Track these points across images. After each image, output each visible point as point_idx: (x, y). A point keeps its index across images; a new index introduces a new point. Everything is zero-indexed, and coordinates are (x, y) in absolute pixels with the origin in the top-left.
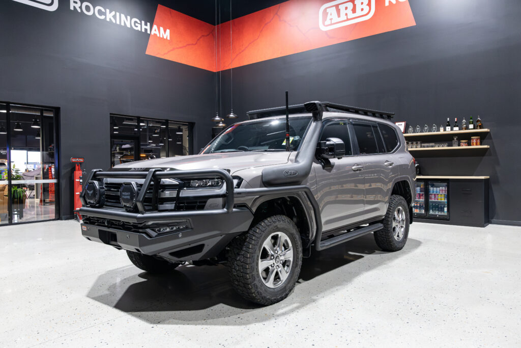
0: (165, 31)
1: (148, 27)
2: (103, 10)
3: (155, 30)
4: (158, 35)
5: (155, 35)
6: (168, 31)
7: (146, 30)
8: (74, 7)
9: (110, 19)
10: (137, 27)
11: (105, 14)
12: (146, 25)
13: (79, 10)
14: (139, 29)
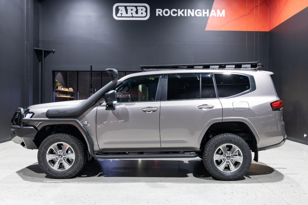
0: (221, 12)
1: (208, 13)
2: (176, 10)
3: (213, 13)
4: (215, 16)
5: (213, 16)
6: (224, 11)
7: (206, 15)
8: (159, 14)
9: (180, 15)
10: (199, 14)
11: (177, 13)
12: (206, 11)
13: (161, 15)
14: (200, 15)
